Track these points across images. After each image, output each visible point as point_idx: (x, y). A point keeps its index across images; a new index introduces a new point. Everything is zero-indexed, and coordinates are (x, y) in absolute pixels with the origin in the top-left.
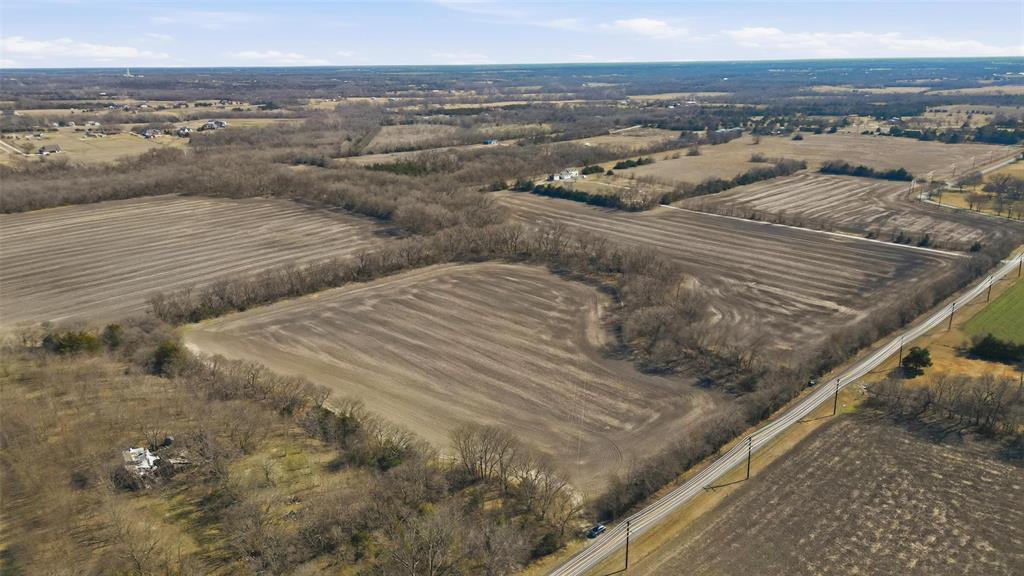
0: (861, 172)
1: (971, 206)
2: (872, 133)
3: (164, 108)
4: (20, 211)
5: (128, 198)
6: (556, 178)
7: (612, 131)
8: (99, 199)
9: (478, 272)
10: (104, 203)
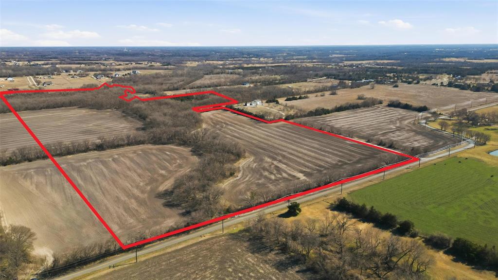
0: (407, 107)
1: (442, 128)
2: (437, 84)
3: (121, 65)
4: (5, 113)
5: (55, 108)
6: (248, 104)
7: (308, 80)
8: (41, 109)
9: (157, 149)
10: (43, 110)
